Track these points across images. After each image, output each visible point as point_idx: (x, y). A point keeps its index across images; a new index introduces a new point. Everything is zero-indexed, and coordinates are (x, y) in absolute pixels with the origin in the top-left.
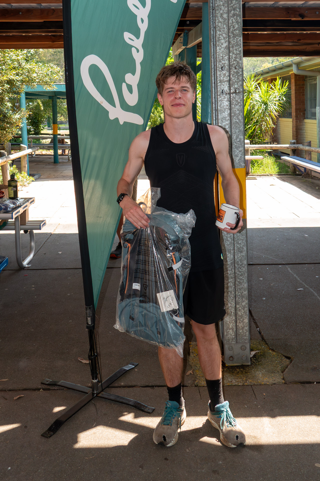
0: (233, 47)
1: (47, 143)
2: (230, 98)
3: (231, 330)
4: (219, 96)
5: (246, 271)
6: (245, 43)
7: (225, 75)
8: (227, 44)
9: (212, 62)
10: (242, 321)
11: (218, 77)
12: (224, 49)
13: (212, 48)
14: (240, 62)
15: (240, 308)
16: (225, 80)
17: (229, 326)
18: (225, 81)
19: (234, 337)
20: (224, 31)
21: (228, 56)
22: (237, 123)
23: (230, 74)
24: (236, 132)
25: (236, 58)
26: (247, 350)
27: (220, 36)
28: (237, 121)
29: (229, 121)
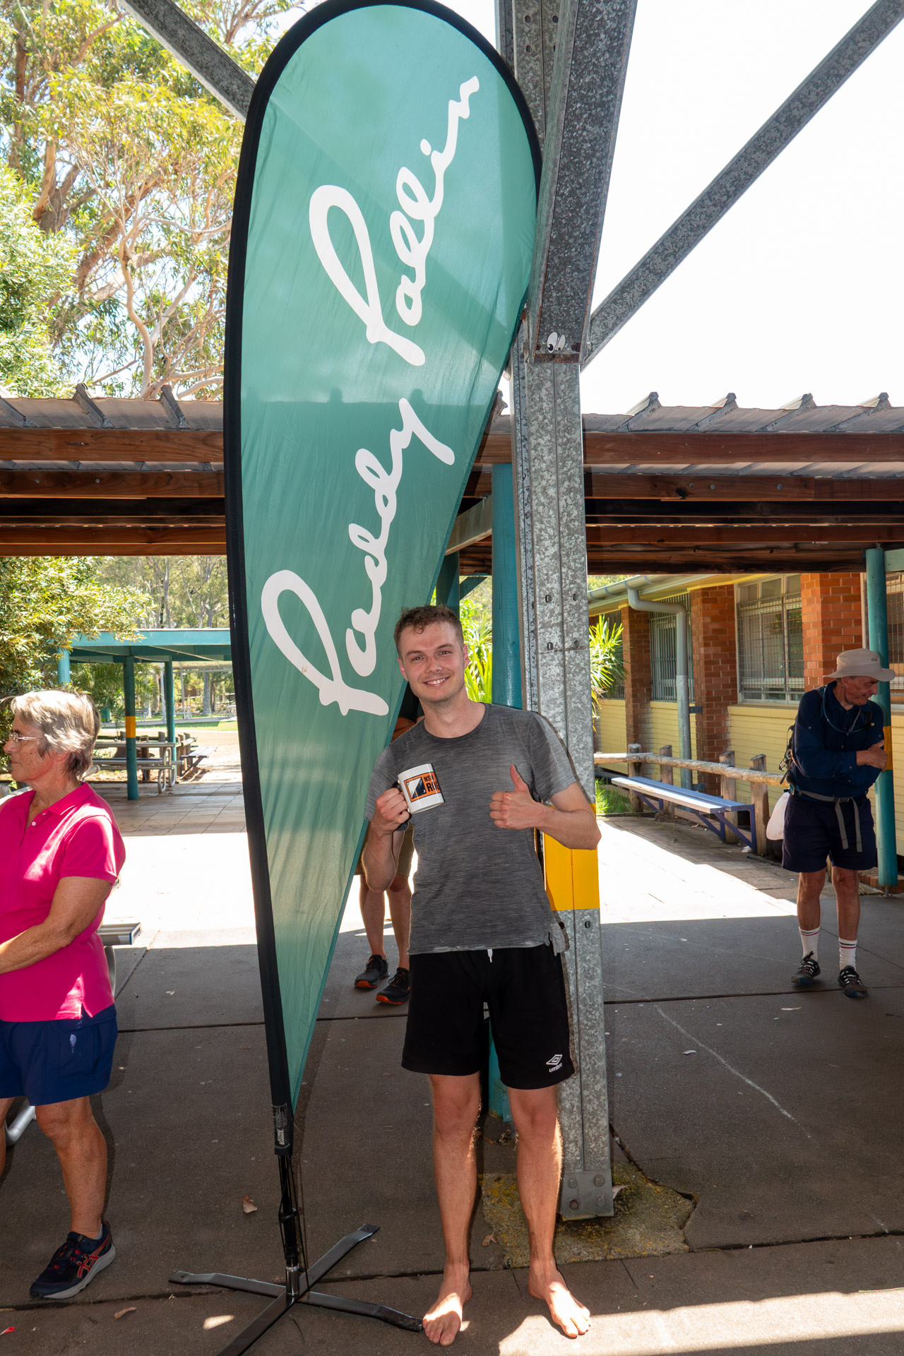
0: (568, 555)
1: (108, 757)
2: (564, 659)
3: (571, 1145)
4: (540, 656)
5: (602, 1017)
6: (591, 549)
7: (552, 611)
8: (556, 548)
9: (522, 586)
10: (595, 1125)
11: (539, 617)
12: (551, 559)
13: (523, 557)
14: (583, 585)
15: (591, 1097)
16: (553, 622)
17: (568, 1134)
18: (553, 625)
19: (578, 1158)
20: (549, 522)
21: (558, 574)
22: (579, 710)
23: (562, 609)
24: (576, 729)
25: (574, 577)
26: (606, 1184)
27: (543, 533)
28: (580, 706)
29: (562, 707)
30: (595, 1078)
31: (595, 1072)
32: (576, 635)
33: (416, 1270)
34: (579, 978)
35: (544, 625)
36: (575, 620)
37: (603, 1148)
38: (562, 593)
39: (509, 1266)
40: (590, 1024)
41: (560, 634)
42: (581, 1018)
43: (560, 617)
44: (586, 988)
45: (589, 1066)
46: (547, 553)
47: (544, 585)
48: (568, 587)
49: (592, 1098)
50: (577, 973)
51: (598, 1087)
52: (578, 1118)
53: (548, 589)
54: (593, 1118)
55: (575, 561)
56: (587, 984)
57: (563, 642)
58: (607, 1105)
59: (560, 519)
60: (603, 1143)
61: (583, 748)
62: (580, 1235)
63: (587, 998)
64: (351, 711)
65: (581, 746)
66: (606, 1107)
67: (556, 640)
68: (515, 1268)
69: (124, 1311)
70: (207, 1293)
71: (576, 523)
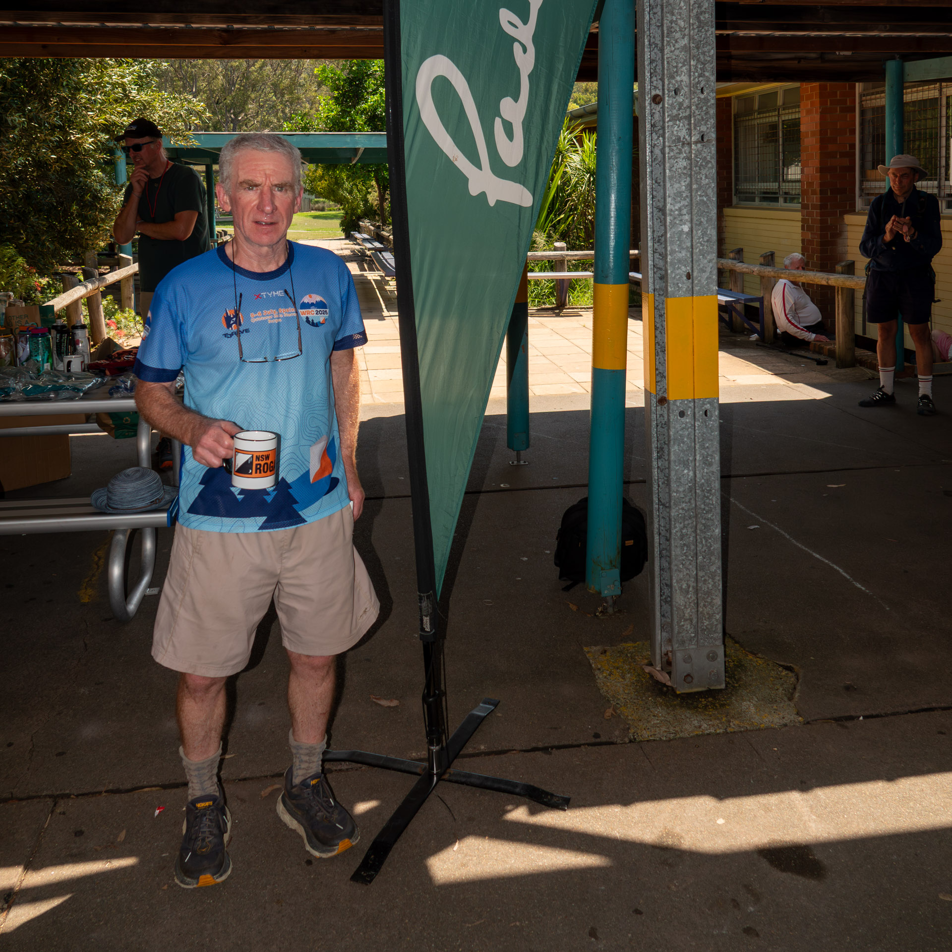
0: (698, 48)
3: (687, 622)
5: (719, 502)
8: (686, 41)
9: (645, 80)
10: (709, 603)
11: (667, 110)
12: (680, 52)
13: (647, 50)
16: (681, 115)
17: (683, 613)
18: (681, 118)
19: (692, 635)
20: (680, 14)
21: (687, 67)
22: (705, 203)
23: (690, 102)
24: (701, 222)
25: (703, 69)
26: (719, 659)
27: (673, 25)
28: (705, 199)
29: (688, 200)
30: (711, 559)
31: (712, 554)
32: (703, 128)
33: (546, 745)
34: (697, 464)
35: (674, 118)
36: (703, 113)
37: (716, 625)
38: (689, 86)
39: (635, 739)
40: (707, 508)
41: (687, 127)
42: (698, 503)
43: (688, 110)
44: (705, 474)
45: (705, 548)
46: (677, 46)
47: (673, 78)
48: (697, 80)
49: (707, 578)
50: (695, 459)
51: (713, 568)
52: (694, 598)
53: (677, 81)
54: (708, 597)
55: (704, 53)
56: (705, 470)
57: (690, 136)
58: (721, 585)
59: (690, 11)
60: (717, 620)
61: (708, 241)
62: (696, 707)
63: (705, 484)
64: (498, 201)
65: (706, 239)
66: (721, 587)
67: (683, 133)
68: (641, 741)
69: (270, 789)
70: (347, 769)
71: (707, 15)
